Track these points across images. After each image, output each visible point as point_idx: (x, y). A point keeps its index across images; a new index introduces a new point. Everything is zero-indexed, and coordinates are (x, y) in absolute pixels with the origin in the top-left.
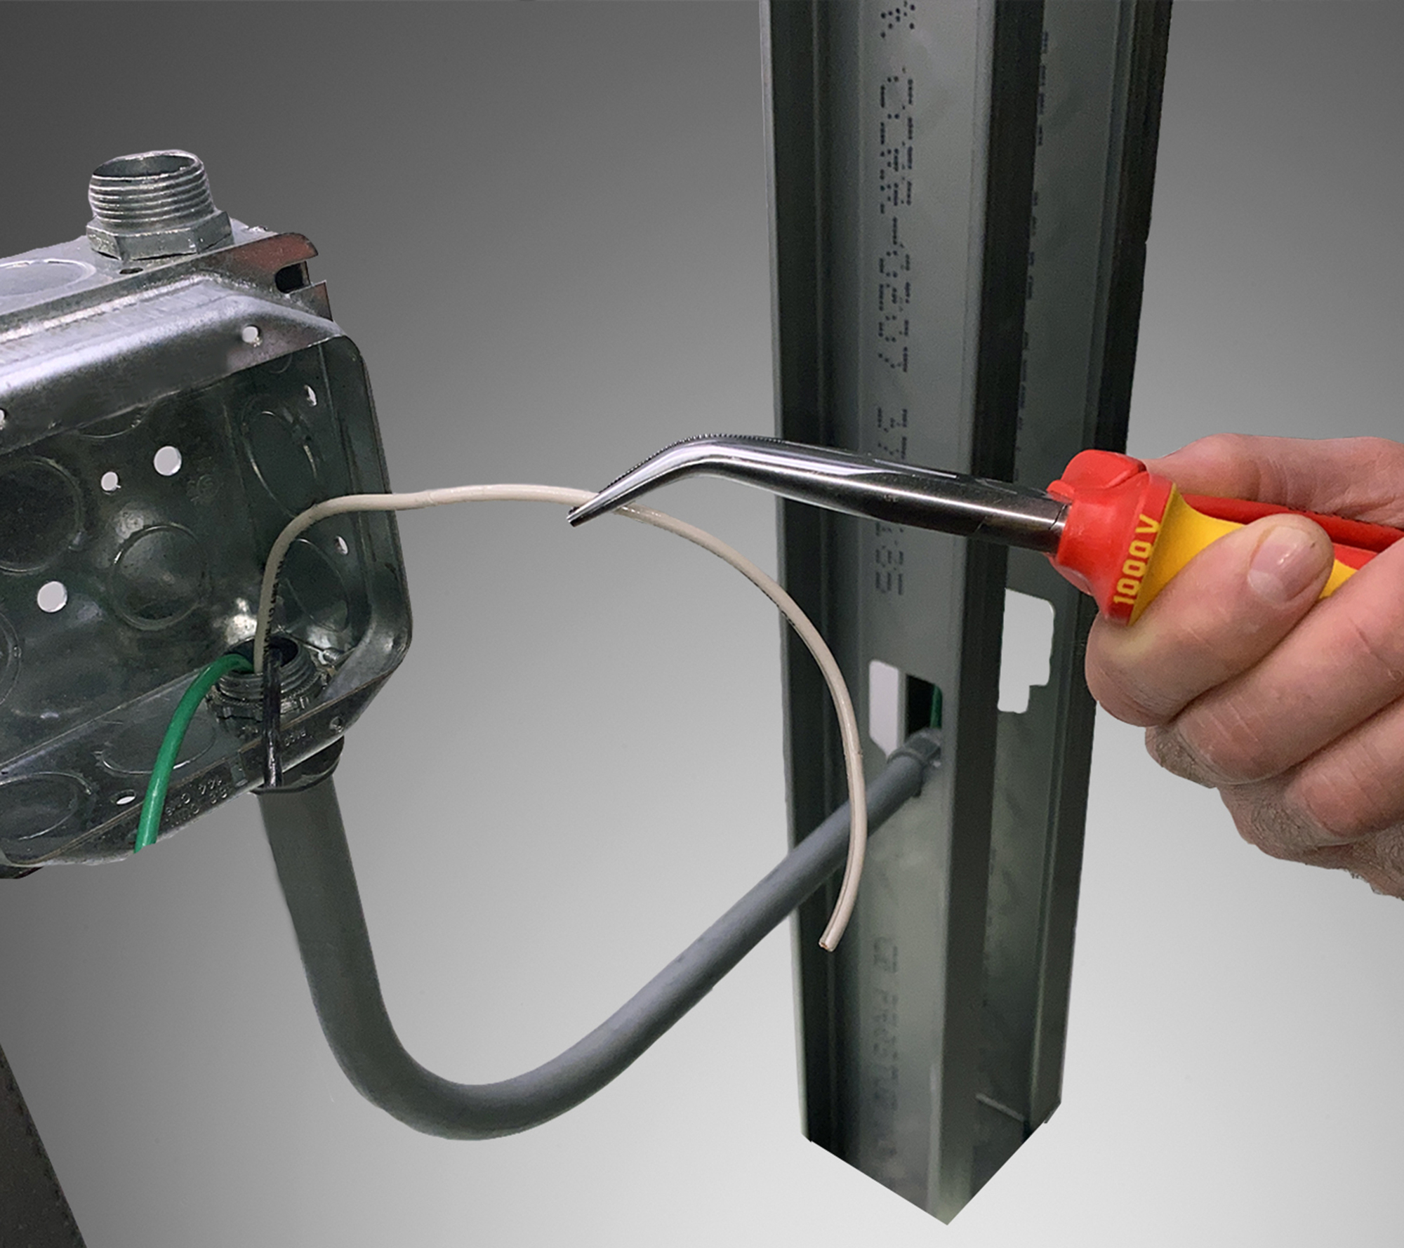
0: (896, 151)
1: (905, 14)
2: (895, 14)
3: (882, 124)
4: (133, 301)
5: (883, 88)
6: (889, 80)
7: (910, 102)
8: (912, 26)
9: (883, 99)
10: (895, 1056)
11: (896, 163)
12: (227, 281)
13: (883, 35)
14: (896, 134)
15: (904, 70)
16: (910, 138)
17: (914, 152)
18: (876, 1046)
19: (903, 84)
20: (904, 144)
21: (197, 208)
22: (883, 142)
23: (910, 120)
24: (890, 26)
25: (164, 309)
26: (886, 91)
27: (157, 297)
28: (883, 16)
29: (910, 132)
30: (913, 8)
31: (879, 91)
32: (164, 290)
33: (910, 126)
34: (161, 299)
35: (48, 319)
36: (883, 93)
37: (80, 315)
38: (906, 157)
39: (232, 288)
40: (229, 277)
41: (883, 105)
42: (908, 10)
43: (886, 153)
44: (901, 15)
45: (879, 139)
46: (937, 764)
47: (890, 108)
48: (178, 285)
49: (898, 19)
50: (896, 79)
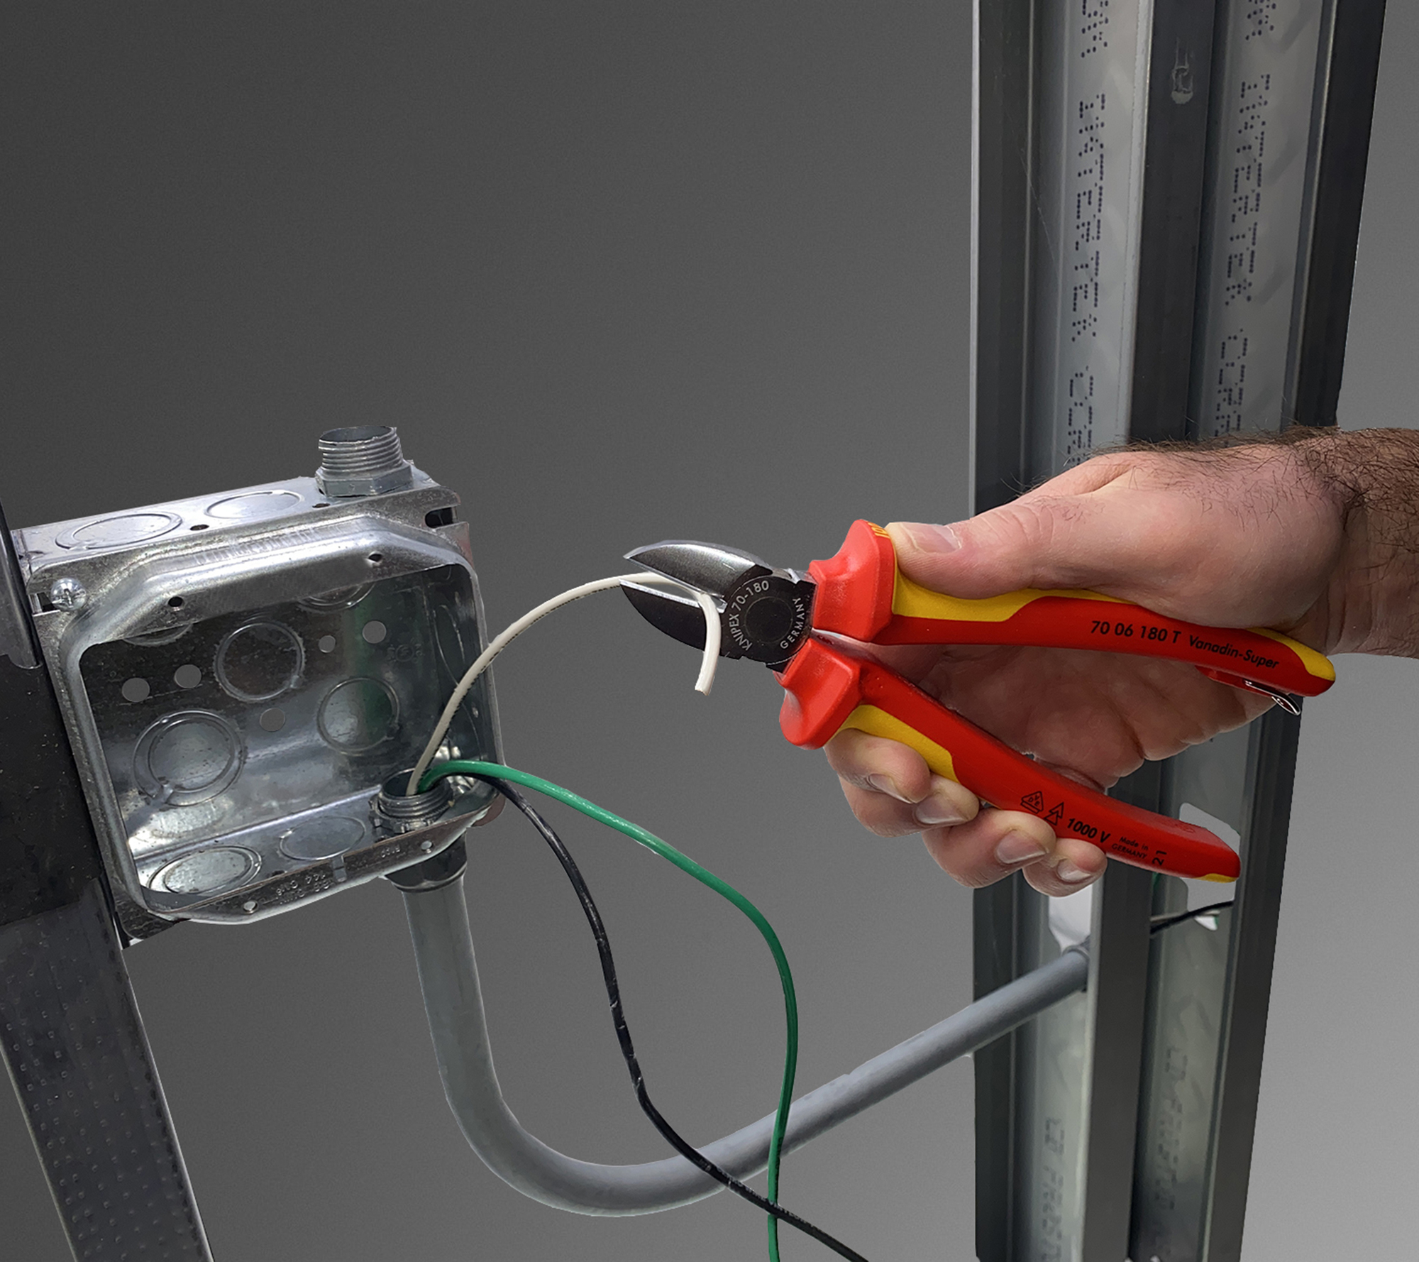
0: (1080, 432)
1: (1090, 325)
2: (1082, 324)
3: (1071, 410)
5: (1072, 381)
6: (1076, 375)
7: (1091, 394)
8: (1094, 334)
9: (1071, 391)
10: (1060, 1235)
11: (1079, 441)
13: (1074, 339)
14: (1080, 417)
15: (1087, 368)
16: (1090, 423)
17: (1092, 434)
18: (1044, 1221)
19: (1086, 380)
20: (1085, 427)
21: (385, 464)
22: (1070, 424)
23: (1091, 409)
24: (1079, 333)
26: (1074, 384)
28: (1074, 324)
29: (1090, 418)
30: (1095, 320)
31: (1069, 383)
33: (1091, 413)
36: (1071, 386)
38: (1087, 438)
41: (1071, 395)
42: (1092, 321)
43: (1072, 433)
44: (1087, 325)
45: (1068, 422)
47: (1076, 398)
49: (1084, 328)
50: (1082, 375)
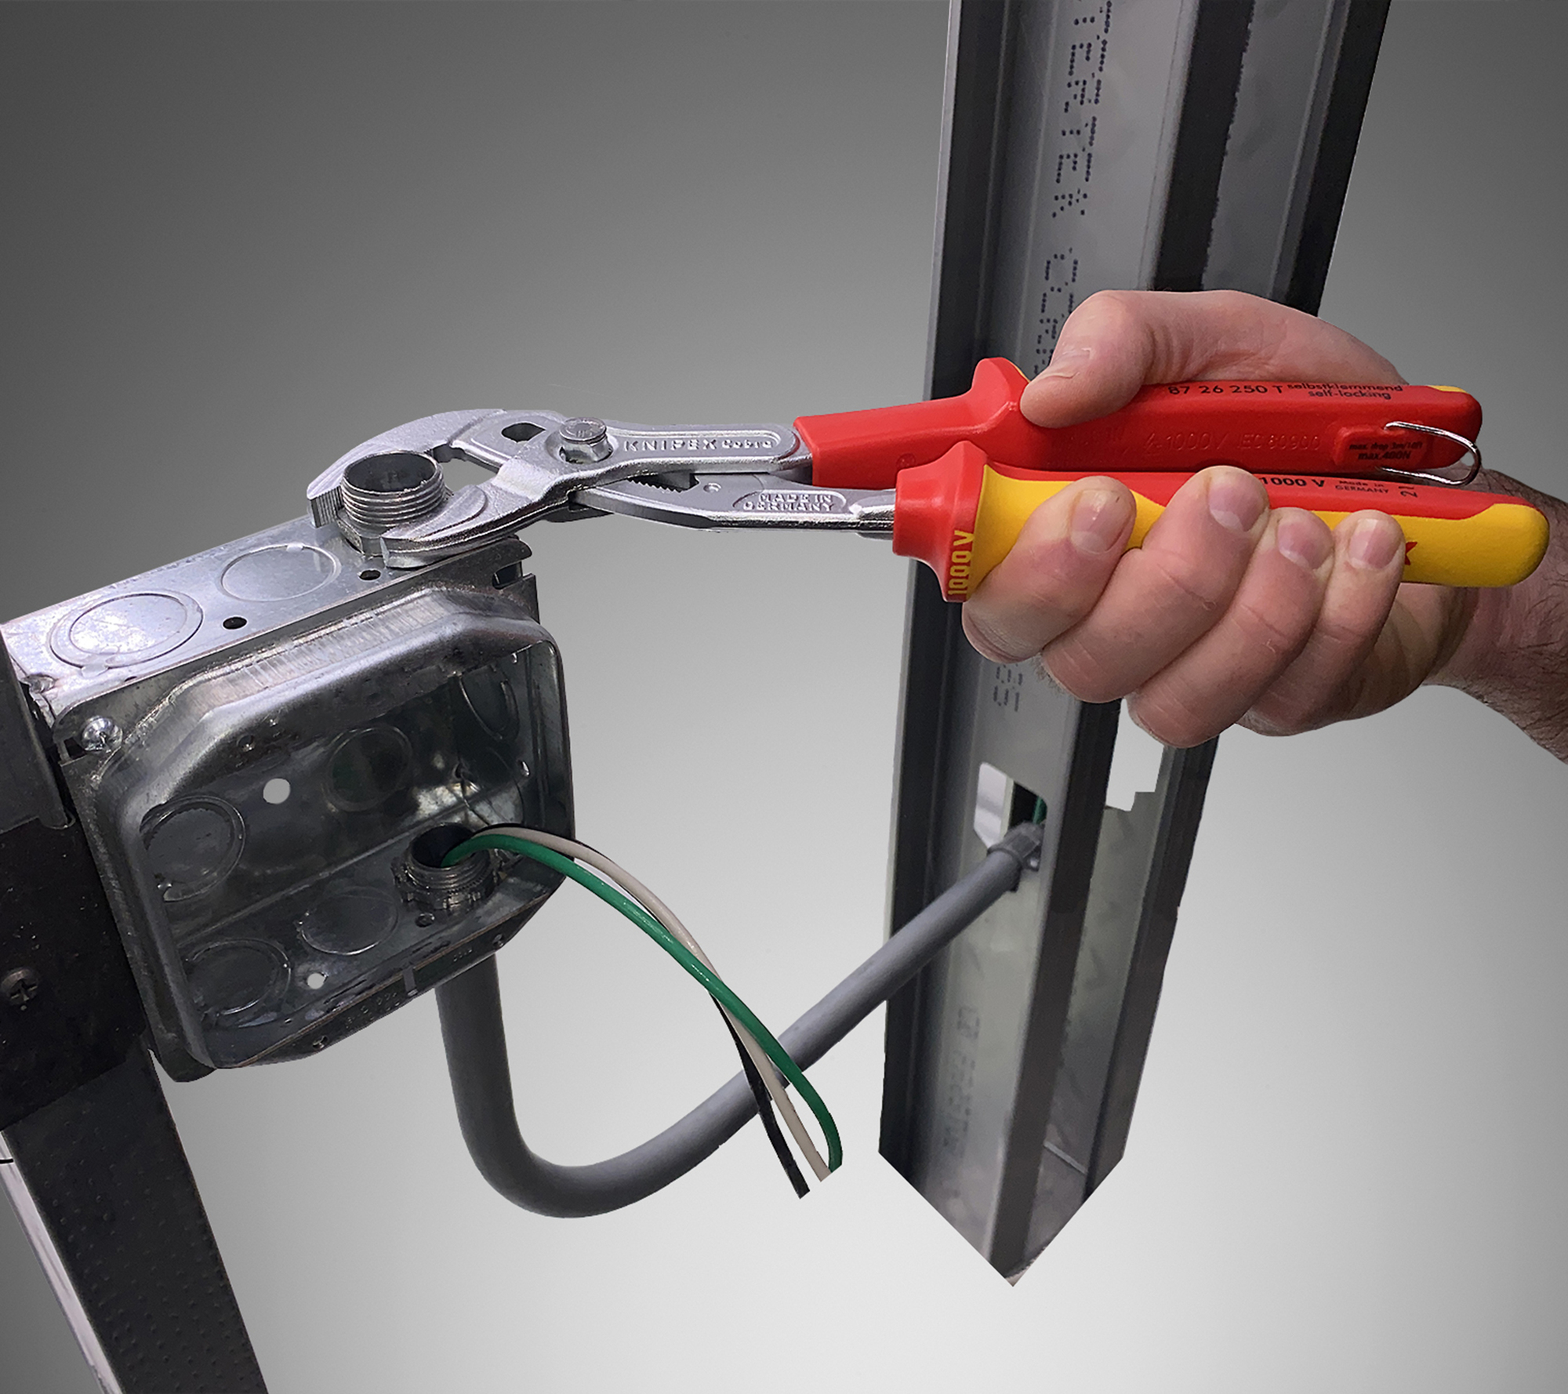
1: (1078, 201)
2: (1068, 198)
3: (1045, 295)
6: (1056, 256)
7: (1074, 280)
8: (1083, 213)
9: (1047, 273)
10: (968, 1112)
13: (1054, 215)
15: (1071, 250)
18: (951, 1100)
19: (1068, 264)
22: (1043, 311)
23: (1071, 296)
24: (1062, 209)
26: (1051, 267)
28: (1056, 198)
30: (1085, 196)
31: (1045, 264)
36: (1048, 268)
41: (1047, 278)
42: (1080, 197)
43: (1045, 321)
44: (1074, 201)
45: (1040, 307)
46: (1033, 863)
47: (1052, 282)
49: (1070, 203)
50: (1062, 257)
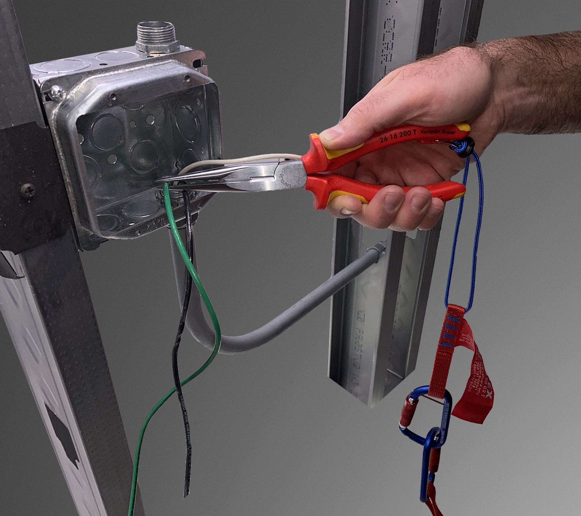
0: (388, 43)
3: (384, 34)
4: (152, 66)
6: (388, 19)
7: (394, 27)
8: (397, 2)
9: (385, 26)
11: (388, 48)
12: (179, 62)
13: (387, 4)
14: (388, 38)
15: (393, 16)
16: (393, 39)
17: (394, 44)
18: (355, 348)
19: (392, 21)
20: (391, 41)
21: (171, 39)
23: (393, 33)
24: (390, 1)
25: (161, 69)
26: (386, 23)
27: (159, 65)
29: (393, 37)
31: (384, 23)
32: (161, 63)
33: (393, 35)
34: (160, 66)
35: (126, 68)
37: (136, 68)
38: (391, 46)
39: (180, 64)
40: (180, 61)
41: (385, 28)
43: (384, 44)
45: (383, 39)
47: (387, 29)
48: (165, 62)
50: (390, 19)
